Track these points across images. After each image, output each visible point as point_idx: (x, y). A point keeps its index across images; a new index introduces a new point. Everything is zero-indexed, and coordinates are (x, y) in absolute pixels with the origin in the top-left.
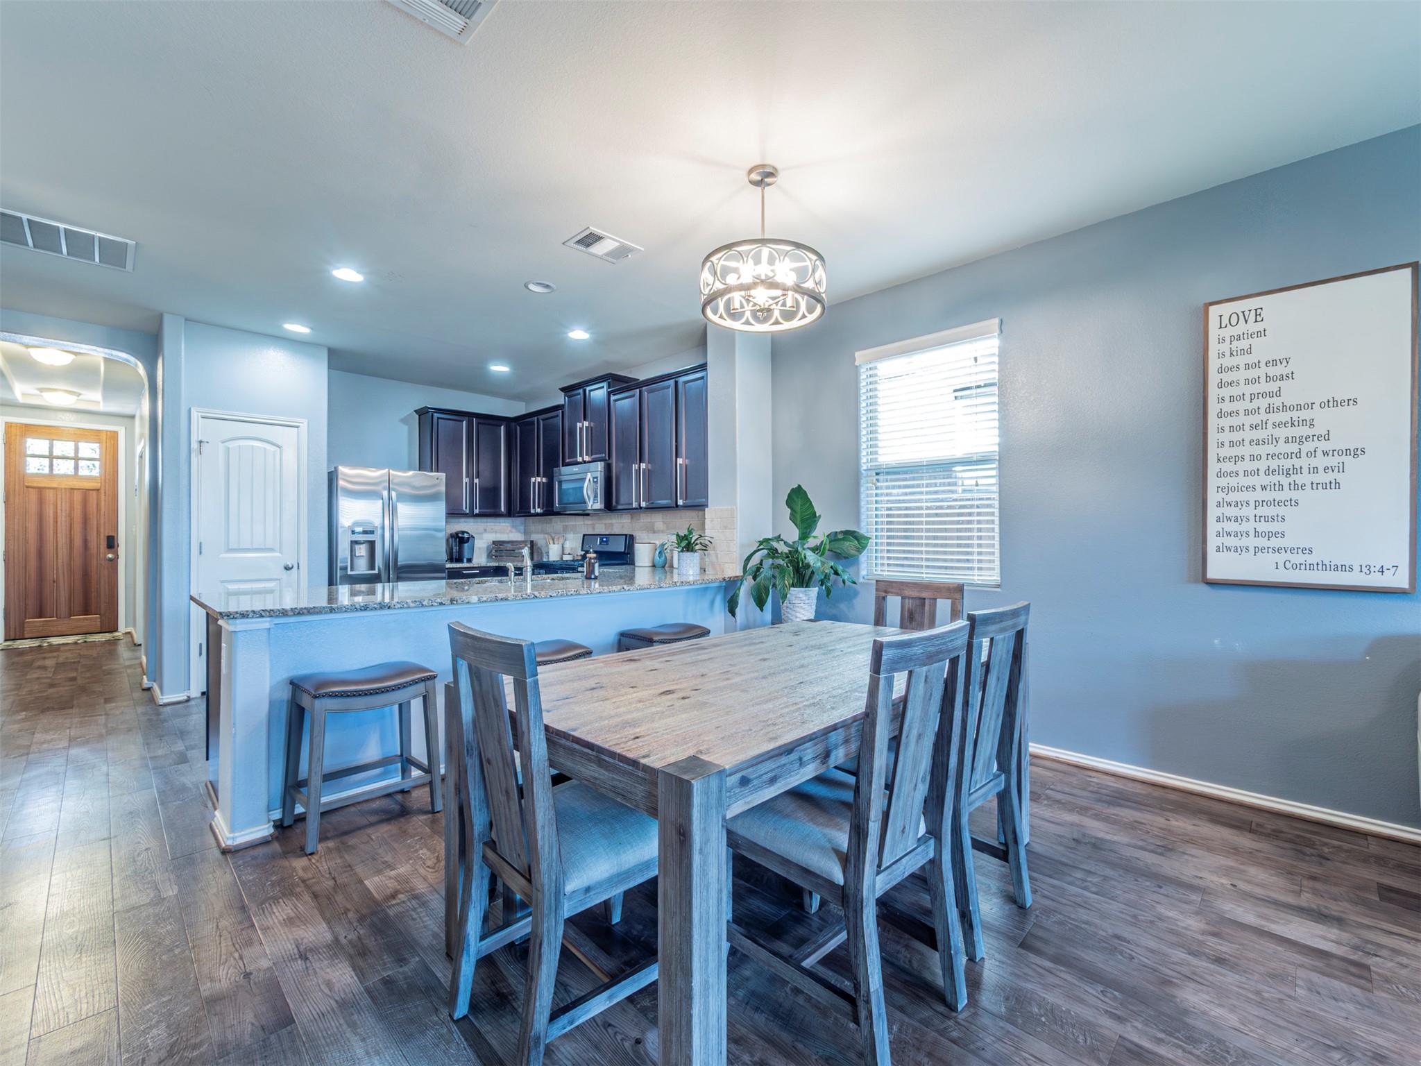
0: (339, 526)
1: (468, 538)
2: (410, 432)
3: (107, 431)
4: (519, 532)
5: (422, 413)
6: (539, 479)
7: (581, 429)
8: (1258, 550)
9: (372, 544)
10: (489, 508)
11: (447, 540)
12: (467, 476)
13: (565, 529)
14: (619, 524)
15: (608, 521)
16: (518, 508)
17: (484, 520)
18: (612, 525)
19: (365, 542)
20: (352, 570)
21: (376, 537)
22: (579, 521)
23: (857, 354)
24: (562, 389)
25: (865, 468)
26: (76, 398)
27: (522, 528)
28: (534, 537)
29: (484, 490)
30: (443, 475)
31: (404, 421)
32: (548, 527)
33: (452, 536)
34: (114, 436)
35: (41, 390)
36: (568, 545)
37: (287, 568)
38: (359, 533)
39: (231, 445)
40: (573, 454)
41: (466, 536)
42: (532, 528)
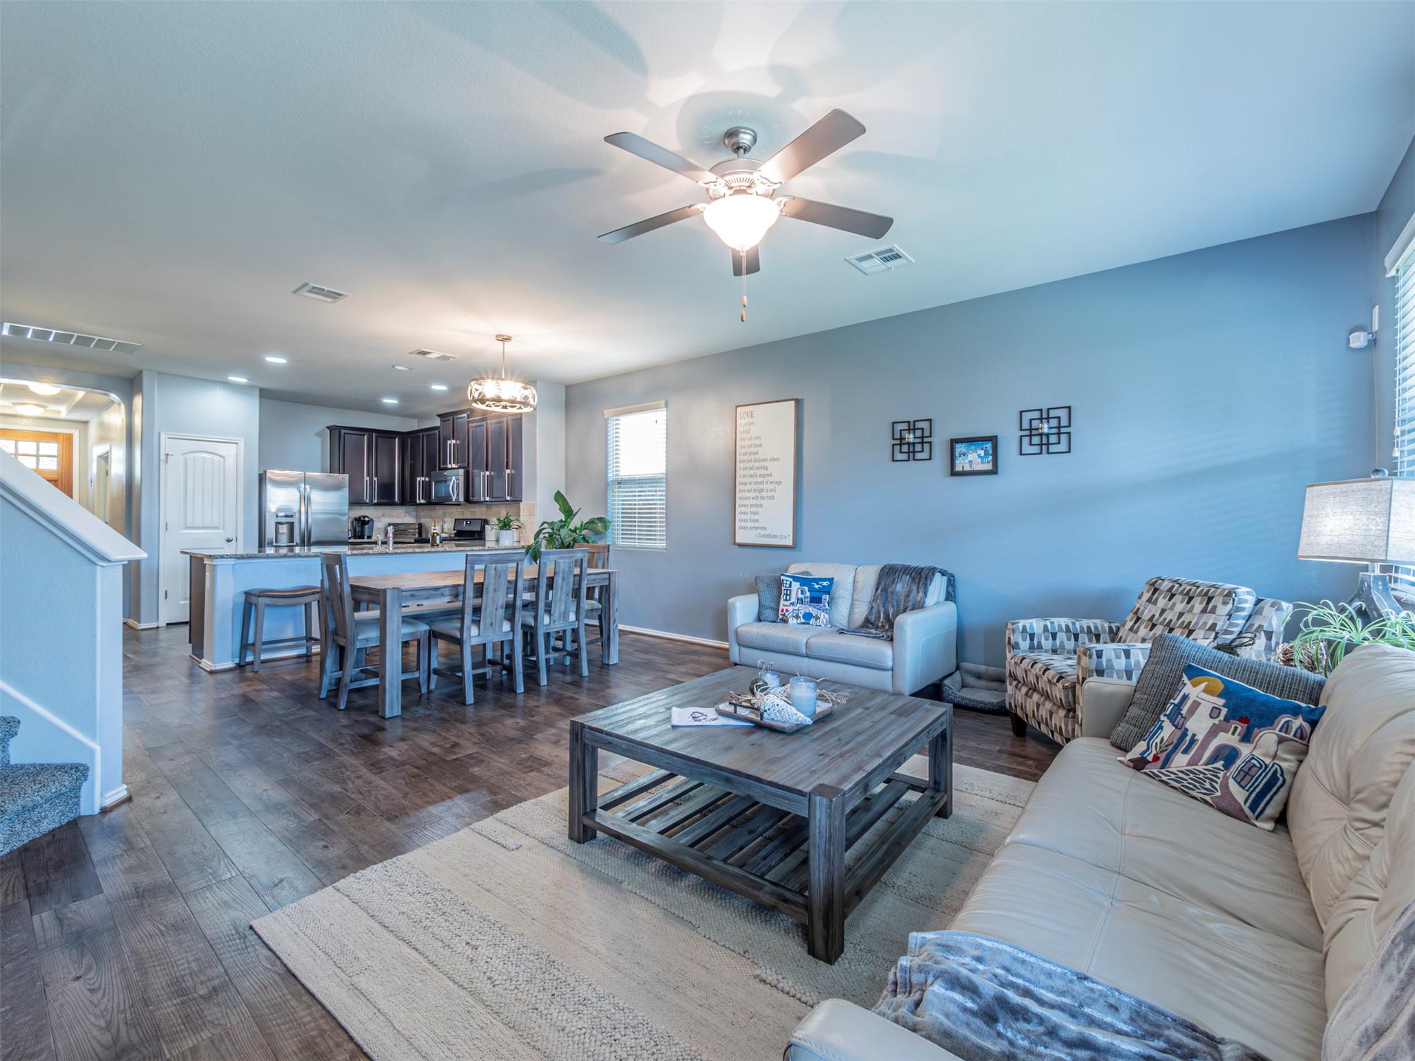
0: (267, 510)
1: (368, 521)
2: (323, 443)
3: (63, 434)
4: (412, 516)
5: (332, 429)
6: (423, 479)
7: (450, 445)
8: (752, 528)
9: (291, 525)
10: (385, 497)
11: (352, 523)
12: (368, 475)
13: (444, 514)
14: (478, 512)
15: (473, 510)
16: (407, 500)
17: (383, 507)
18: (475, 512)
19: (286, 523)
20: (276, 542)
21: (295, 520)
22: (454, 510)
23: (605, 412)
24: (439, 416)
25: (611, 479)
26: (43, 409)
27: (414, 514)
28: (423, 521)
29: (382, 486)
30: (346, 476)
31: (319, 434)
32: (433, 513)
33: (356, 519)
34: (69, 438)
35: (14, 404)
36: (446, 526)
37: (229, 541)
38: (281, 517)
39: (190, 456)
40: (445, 463)
41: (367, 519)
42: (422, 514)
